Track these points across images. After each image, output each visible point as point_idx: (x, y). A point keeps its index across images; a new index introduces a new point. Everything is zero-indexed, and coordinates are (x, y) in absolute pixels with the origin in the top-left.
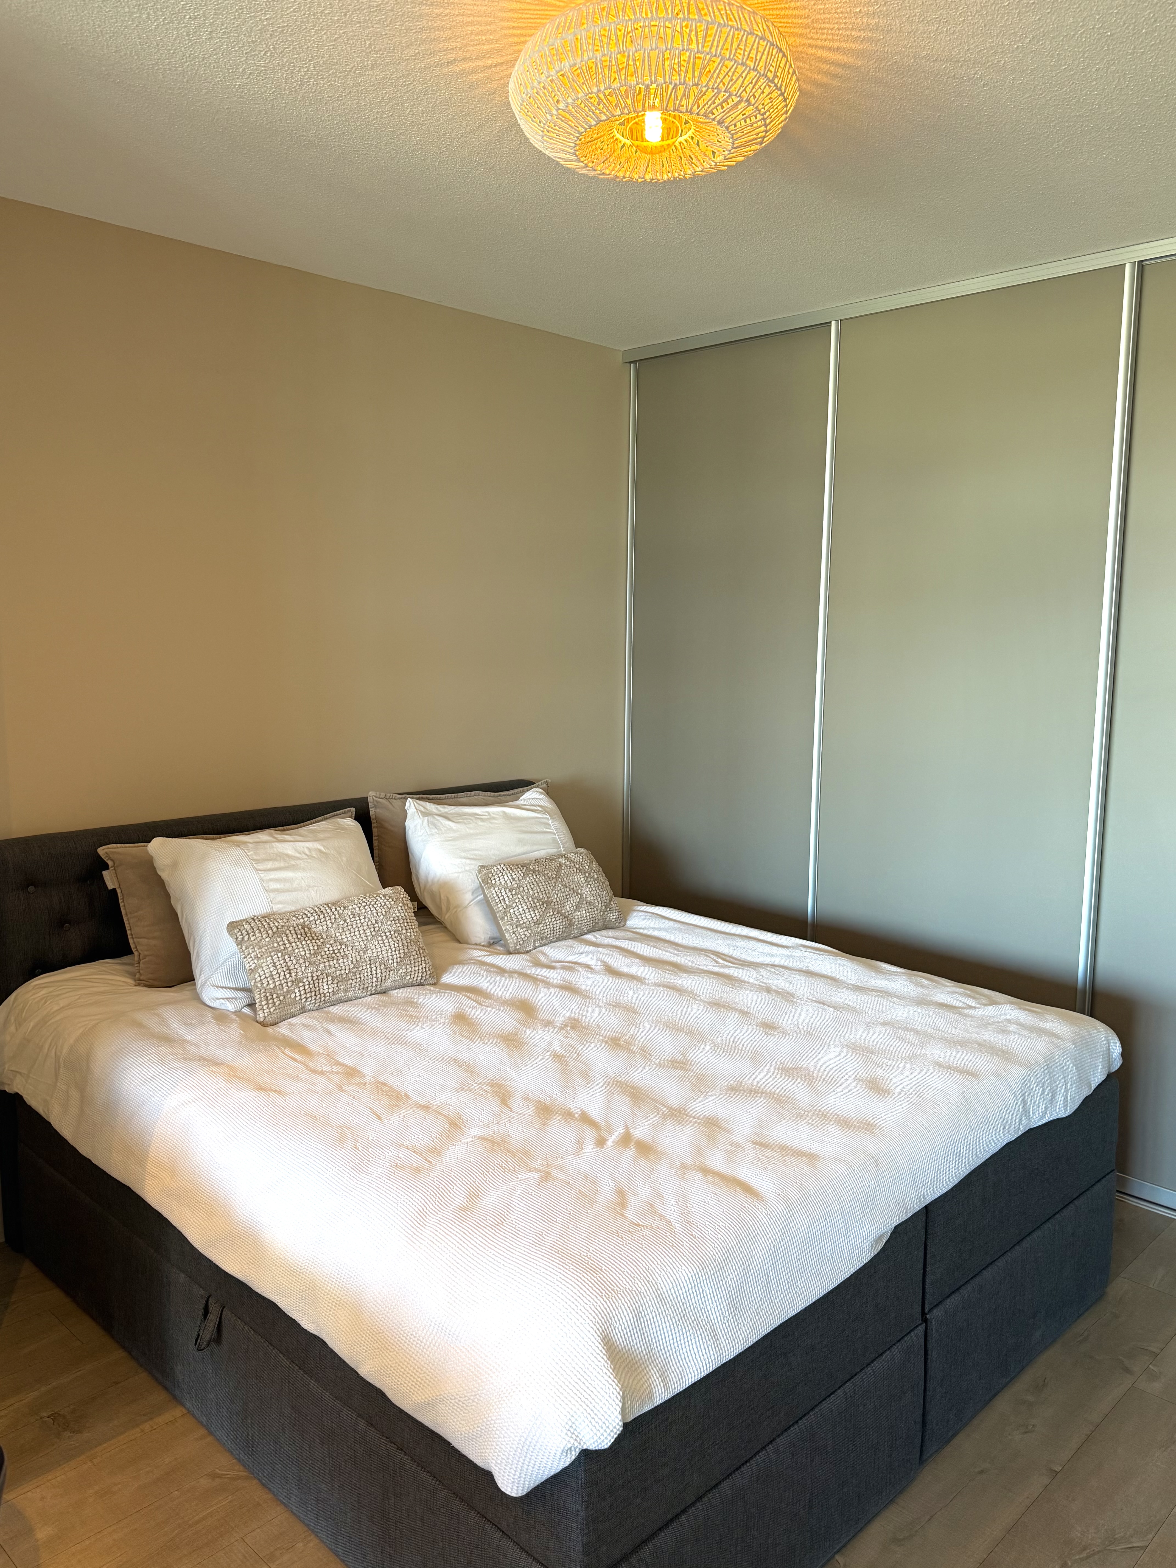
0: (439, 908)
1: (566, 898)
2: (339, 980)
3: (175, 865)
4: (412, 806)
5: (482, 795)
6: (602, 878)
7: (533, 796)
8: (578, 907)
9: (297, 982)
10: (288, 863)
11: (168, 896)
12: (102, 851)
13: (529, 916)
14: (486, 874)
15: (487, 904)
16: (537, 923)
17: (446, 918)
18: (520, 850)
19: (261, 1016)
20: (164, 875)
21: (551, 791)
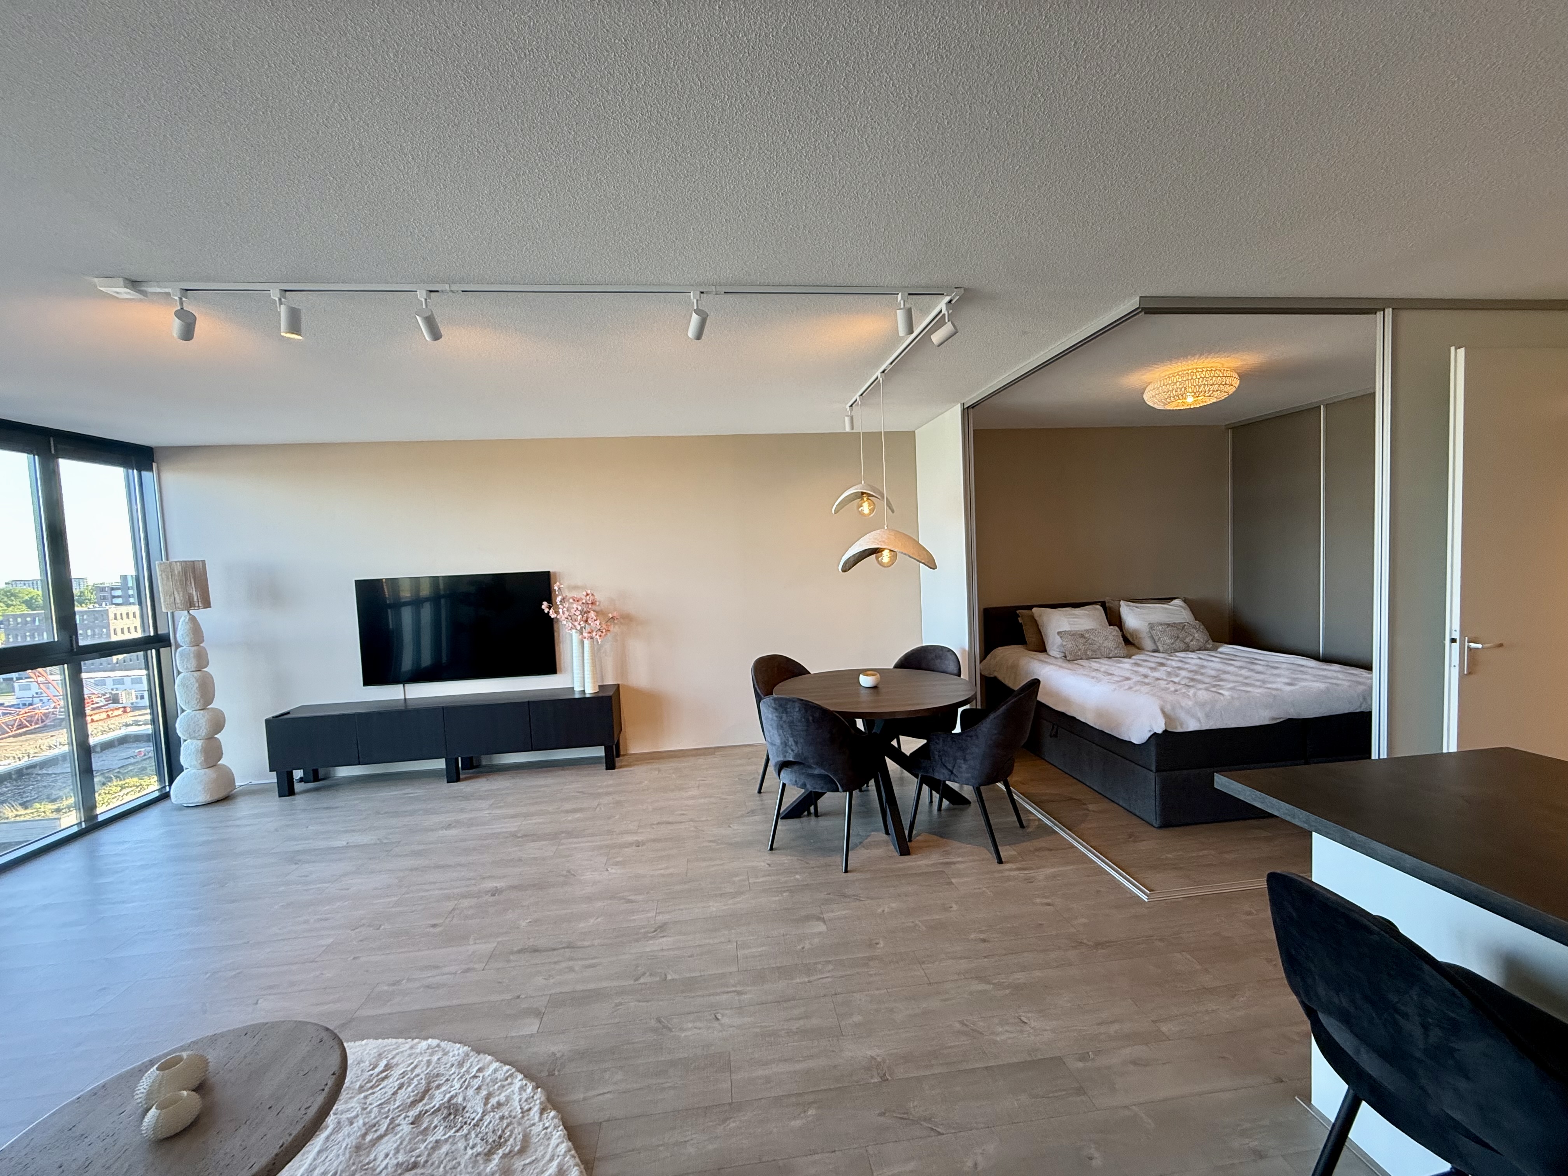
0: (1133, 639)
1: (1186, 637)
2: (1094, 651)
3: (1040, 616)
4: (1122, 603)
5: (1153, 601)
6: (1205, 631)
7: (1176, 602)
8: (1192, 641)
9: (1080, 650)
10: (1077, 616)
11: (1038, 625)
12: (1018, 612)
13: (1168, 641)
14: (1152, 626)
15: (1152, 637)
16: (1173, 644)
17: (1136, 642)
18: (1167, 620)
19: (1068, 658)
20: (1037, 619)
21: (1185, 601)
